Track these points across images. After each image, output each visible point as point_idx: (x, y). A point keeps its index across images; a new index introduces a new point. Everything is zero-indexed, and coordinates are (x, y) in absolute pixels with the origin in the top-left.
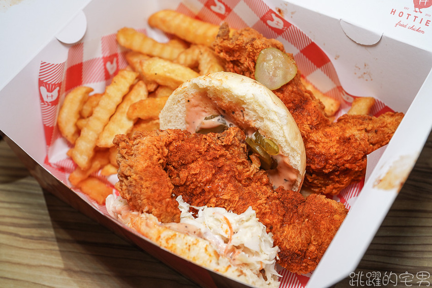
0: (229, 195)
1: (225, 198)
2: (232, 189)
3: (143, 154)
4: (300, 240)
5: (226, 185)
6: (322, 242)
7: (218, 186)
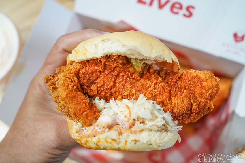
0: (128, 91)
1: (126, 94)
2: (129, 86)
3: (62, 86)
4: (184, 105)
5: (124, 85)
6: (199, 102)
7: (119, 88)
